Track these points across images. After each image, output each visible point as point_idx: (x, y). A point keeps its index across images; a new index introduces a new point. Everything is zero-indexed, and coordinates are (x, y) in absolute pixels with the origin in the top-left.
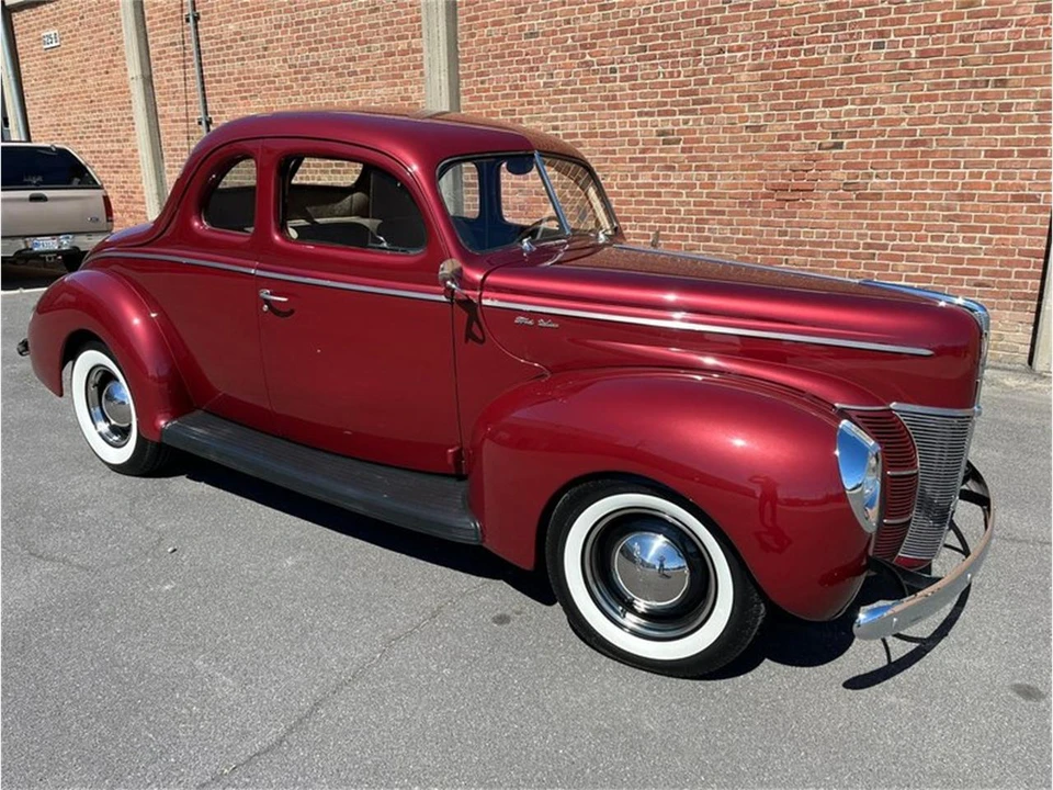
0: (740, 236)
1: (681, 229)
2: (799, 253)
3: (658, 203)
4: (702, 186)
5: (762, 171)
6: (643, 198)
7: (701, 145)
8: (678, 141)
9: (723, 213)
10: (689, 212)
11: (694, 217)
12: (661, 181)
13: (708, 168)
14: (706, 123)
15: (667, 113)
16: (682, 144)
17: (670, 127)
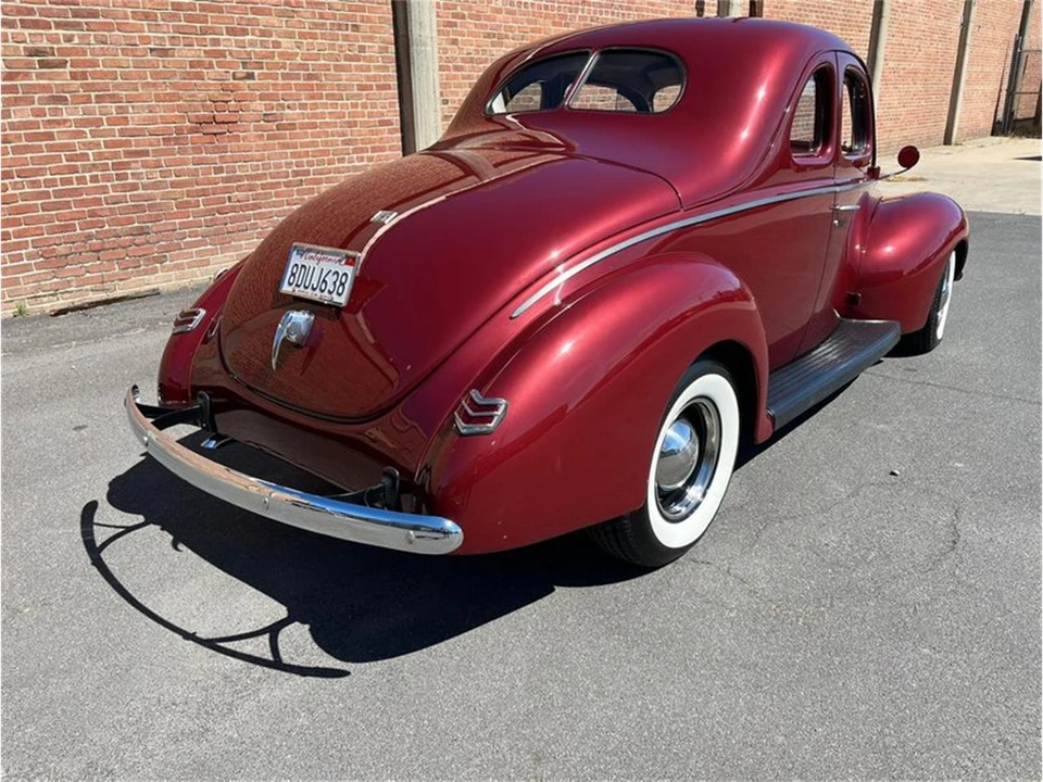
0: (174, 178)
1: (94, 179)
2: (238, 189)
3: (50, 148)
4: (111, 122)
5: (181, 102)
6: (24, 143)
7: (98, 69)
8: (63, 64)
9: (146, 153)
10: (100, 156)
11: (110, 162)
12: (48, 118)
13: (114, 99)
14: (98, 42)
15: (36, 24)
16: (69, 69)
17: (45, 44)
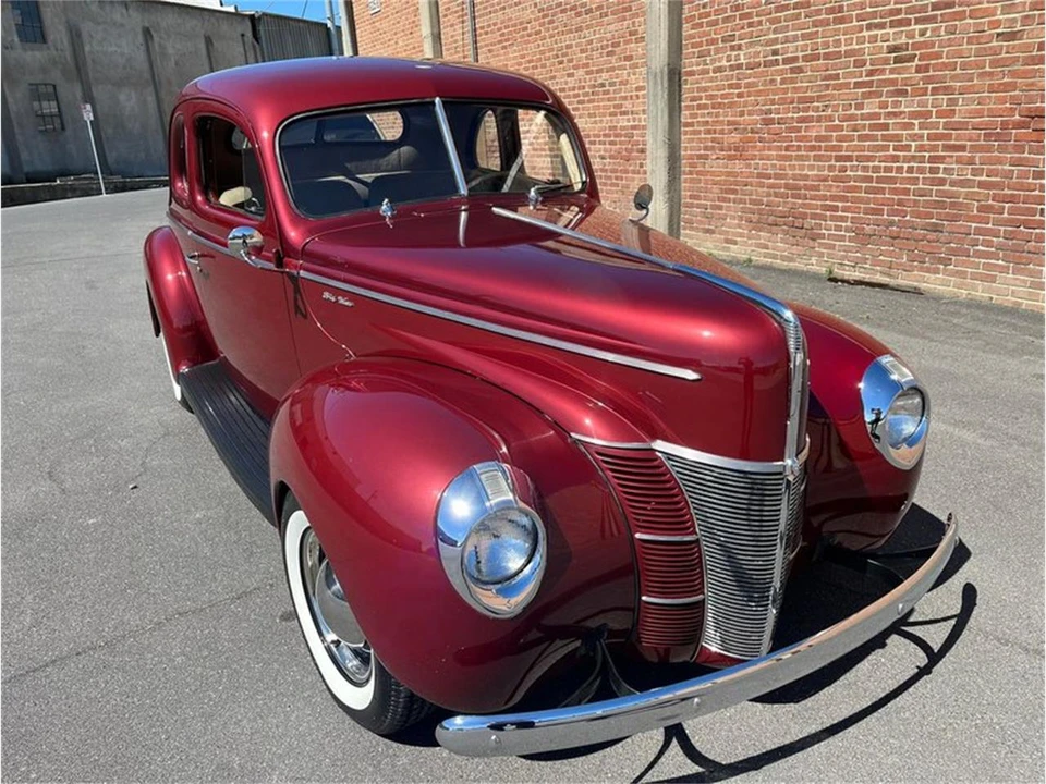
0: (984, 178)
1: (910, 170)
3: (884, 138)
4: (940, 114)
5: (1017, 92)
6: (867, 132)
7: (940, 61)
8: (911, 58)
9: (962, 148)
10: (921, 148)
11: (927, 154)
12: (890, 109)
13: (947, 90)
14: (947, 33)
15: (901, 23)
16: (917, 61)
17: (904, 40)
